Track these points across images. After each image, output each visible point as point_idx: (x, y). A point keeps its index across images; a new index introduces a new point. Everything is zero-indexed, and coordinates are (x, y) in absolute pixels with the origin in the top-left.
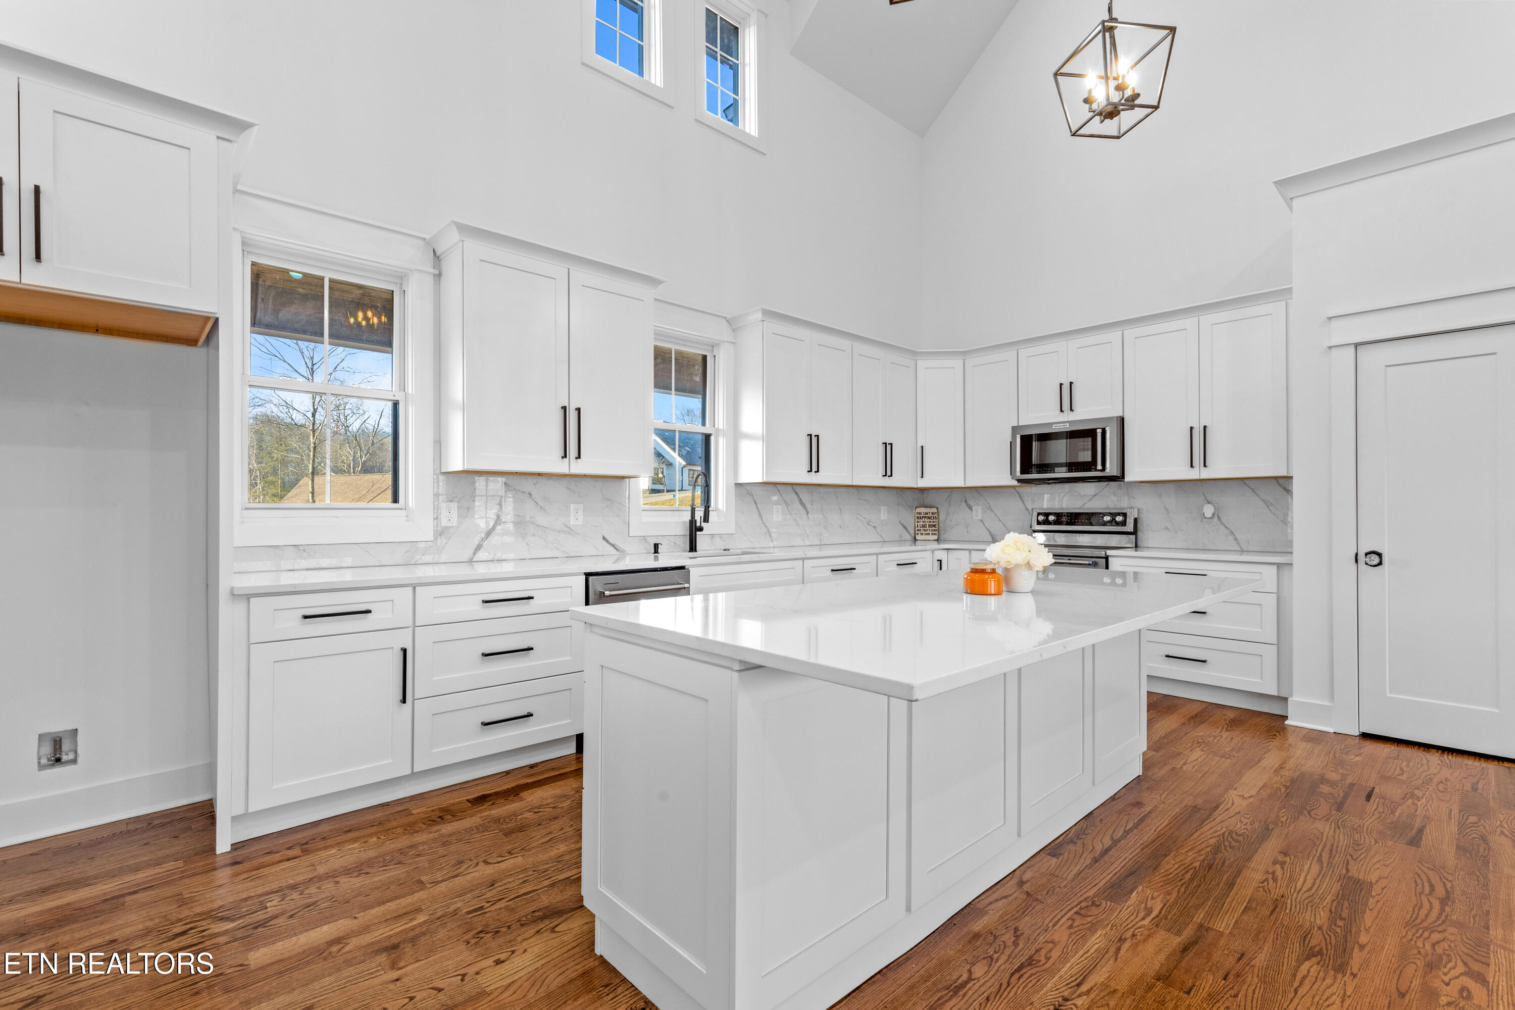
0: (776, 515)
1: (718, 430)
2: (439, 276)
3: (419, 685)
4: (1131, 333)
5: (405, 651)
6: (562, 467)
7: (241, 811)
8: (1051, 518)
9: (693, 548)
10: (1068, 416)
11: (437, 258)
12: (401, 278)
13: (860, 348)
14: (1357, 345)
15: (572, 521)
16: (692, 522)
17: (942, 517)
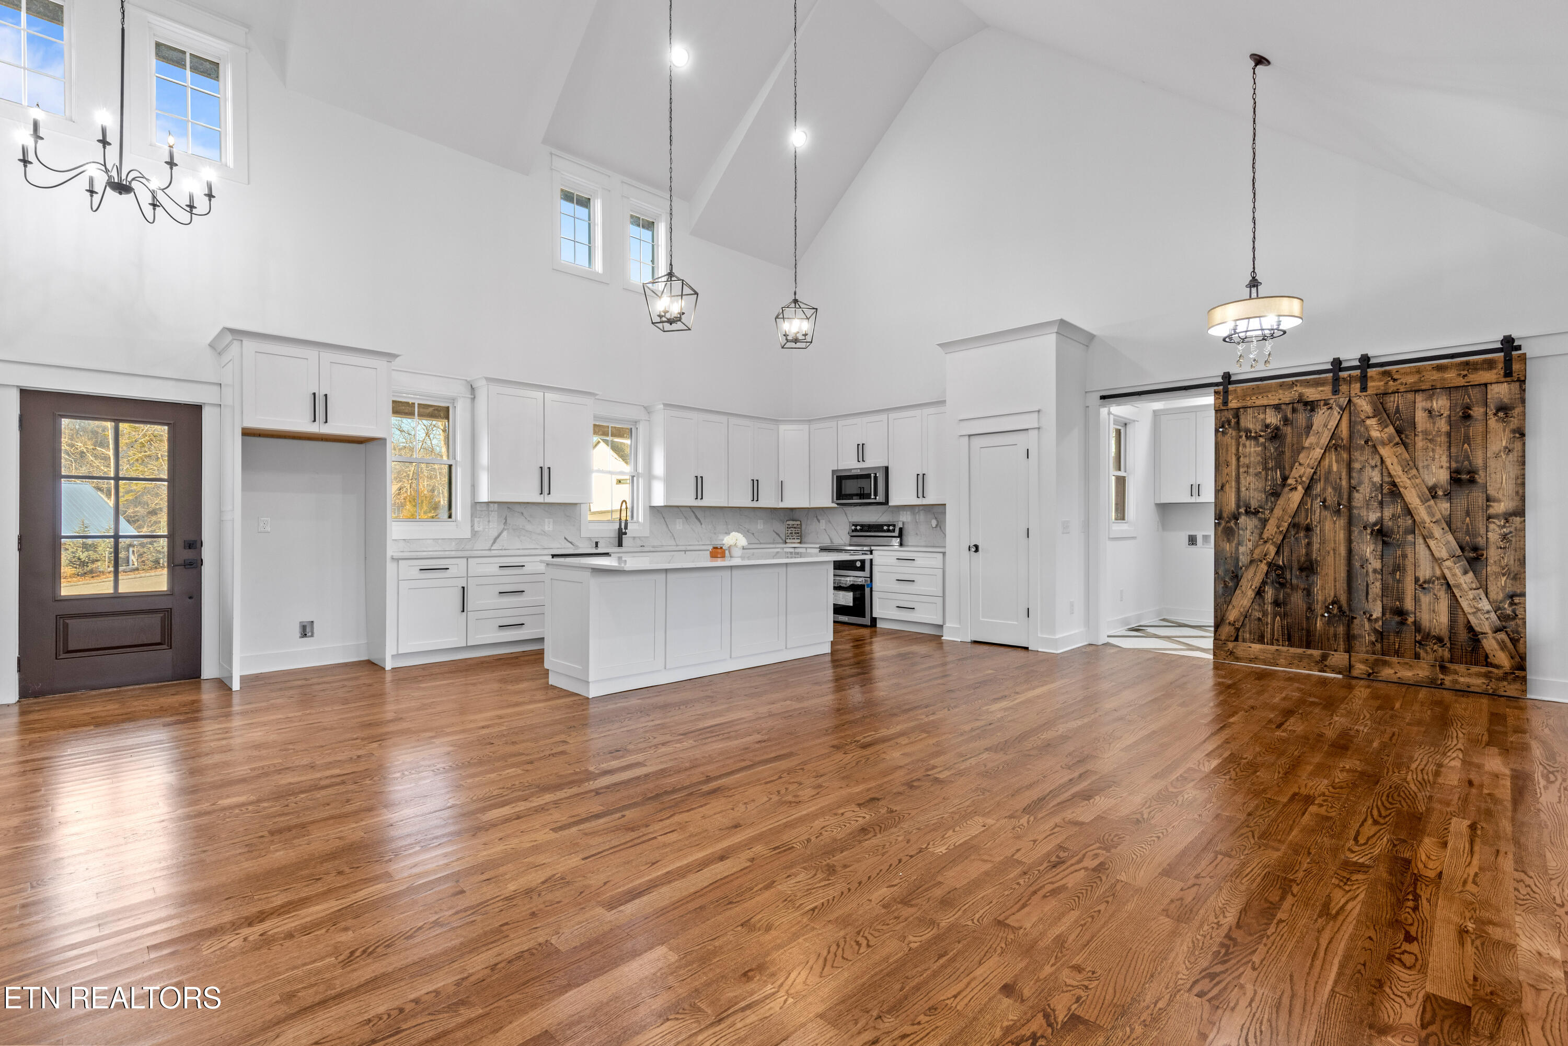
0: (679, 525)
1: (638, 474)
2: (473, 399)
3: (470, 605)
4: (892, 415)
5: (463, 588)
6: (540, 499)
7: (395, 653)
8: (858, 528)
9: (620, 544)
10: (862, 465)
11: (473, 389)
12: (454, 400)
13: (733, 420)
14: (970, 436)
15: (546, 528)
16: (620, 529)
17: (803, 527)
